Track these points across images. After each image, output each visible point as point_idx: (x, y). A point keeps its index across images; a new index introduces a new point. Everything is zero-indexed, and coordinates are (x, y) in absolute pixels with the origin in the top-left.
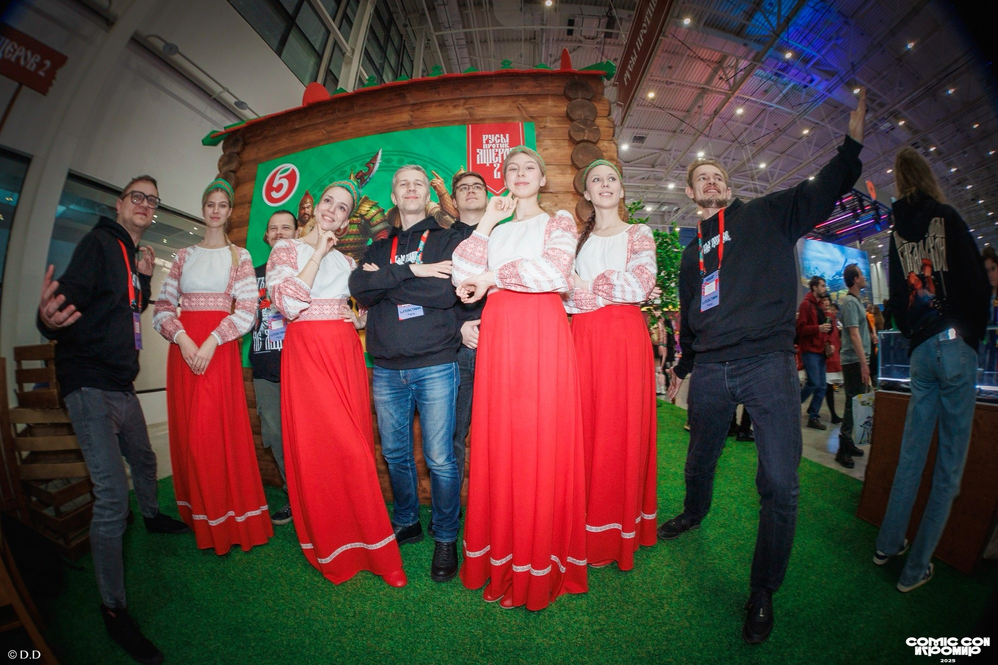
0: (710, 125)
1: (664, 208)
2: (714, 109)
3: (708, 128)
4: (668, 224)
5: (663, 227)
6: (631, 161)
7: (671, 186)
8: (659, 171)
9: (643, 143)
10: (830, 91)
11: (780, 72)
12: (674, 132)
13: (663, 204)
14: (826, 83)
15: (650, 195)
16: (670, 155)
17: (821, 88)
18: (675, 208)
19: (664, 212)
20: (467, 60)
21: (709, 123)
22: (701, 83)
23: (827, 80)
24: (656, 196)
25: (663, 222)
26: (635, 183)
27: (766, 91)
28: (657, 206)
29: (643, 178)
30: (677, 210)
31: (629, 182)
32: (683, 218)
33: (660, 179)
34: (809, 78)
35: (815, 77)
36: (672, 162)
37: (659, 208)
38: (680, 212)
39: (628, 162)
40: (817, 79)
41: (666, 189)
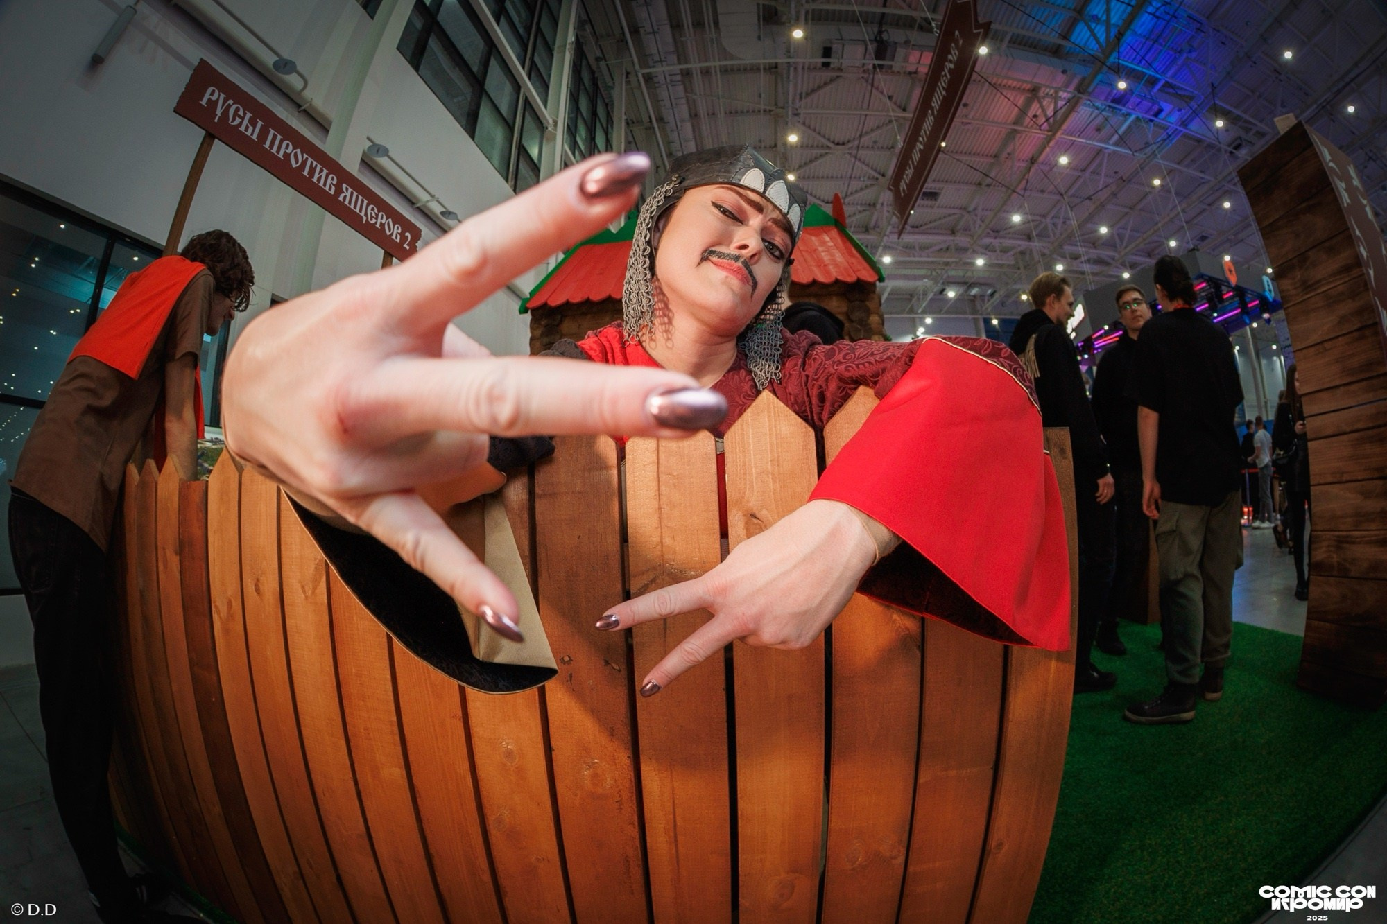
0: (1026, 177)
1: (974, 291)
2: (1030, 156)
3: (1024, 182)
4: (981, 314)
5: (974, 319)
6: (921, 226)
7: (980, 262)
8: (961, 240)
9: (936, 200)
10: (1185, 124)
11: (1114, 105)
12: (979, 184)
13: (971, 286)
14: (1180, 113)
15: (952, 273)
16: (976, 215)
17: (1173, 119)
18: (989, 291)
19: (974, 296)
20: (684, 101)
21: (1024, 175)
22: (1008, 122)
23: (1180, 110)
24: (961, 273)
25: (974, 311)
26: (928, 257)
27: (1098, 130)
28: (961, 290)
29: (941, 249)
30: (992, 295)
31: (921, 256)
32: (1003, 304)
33: (965, 250)
34: (1156, 108)
35: (1164, 105)
36: (980, 226)
37: (966, 291)
38: (997, 296)
39: (917, 227)
40: (1167, 107)
41: (973, 264)
